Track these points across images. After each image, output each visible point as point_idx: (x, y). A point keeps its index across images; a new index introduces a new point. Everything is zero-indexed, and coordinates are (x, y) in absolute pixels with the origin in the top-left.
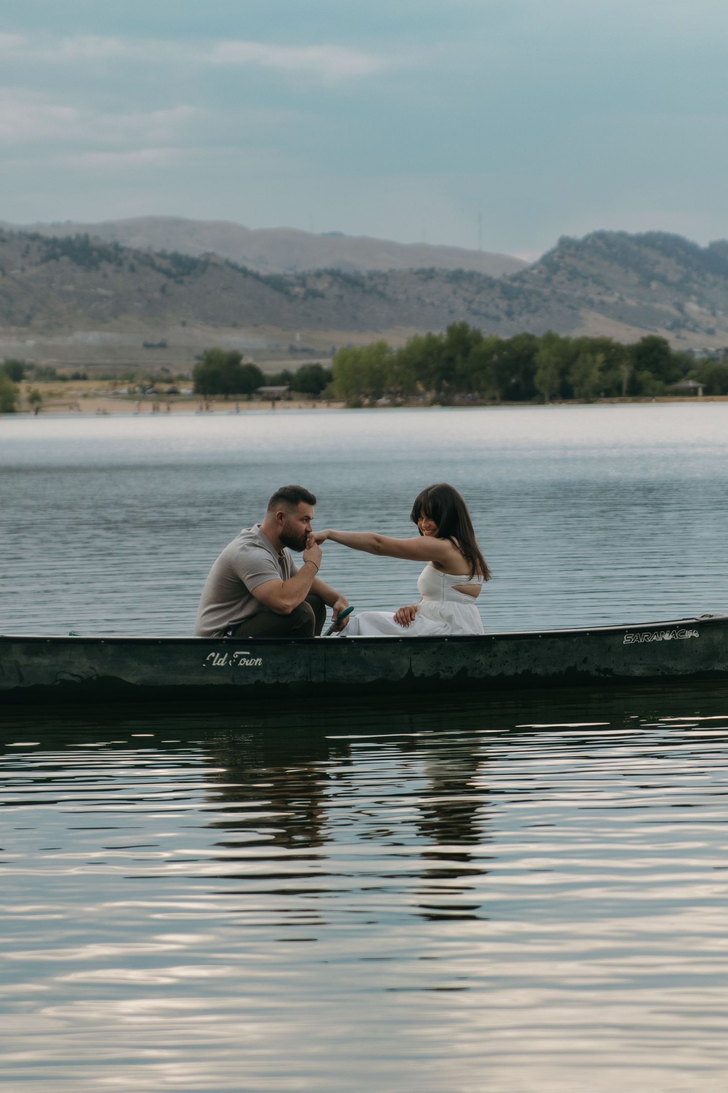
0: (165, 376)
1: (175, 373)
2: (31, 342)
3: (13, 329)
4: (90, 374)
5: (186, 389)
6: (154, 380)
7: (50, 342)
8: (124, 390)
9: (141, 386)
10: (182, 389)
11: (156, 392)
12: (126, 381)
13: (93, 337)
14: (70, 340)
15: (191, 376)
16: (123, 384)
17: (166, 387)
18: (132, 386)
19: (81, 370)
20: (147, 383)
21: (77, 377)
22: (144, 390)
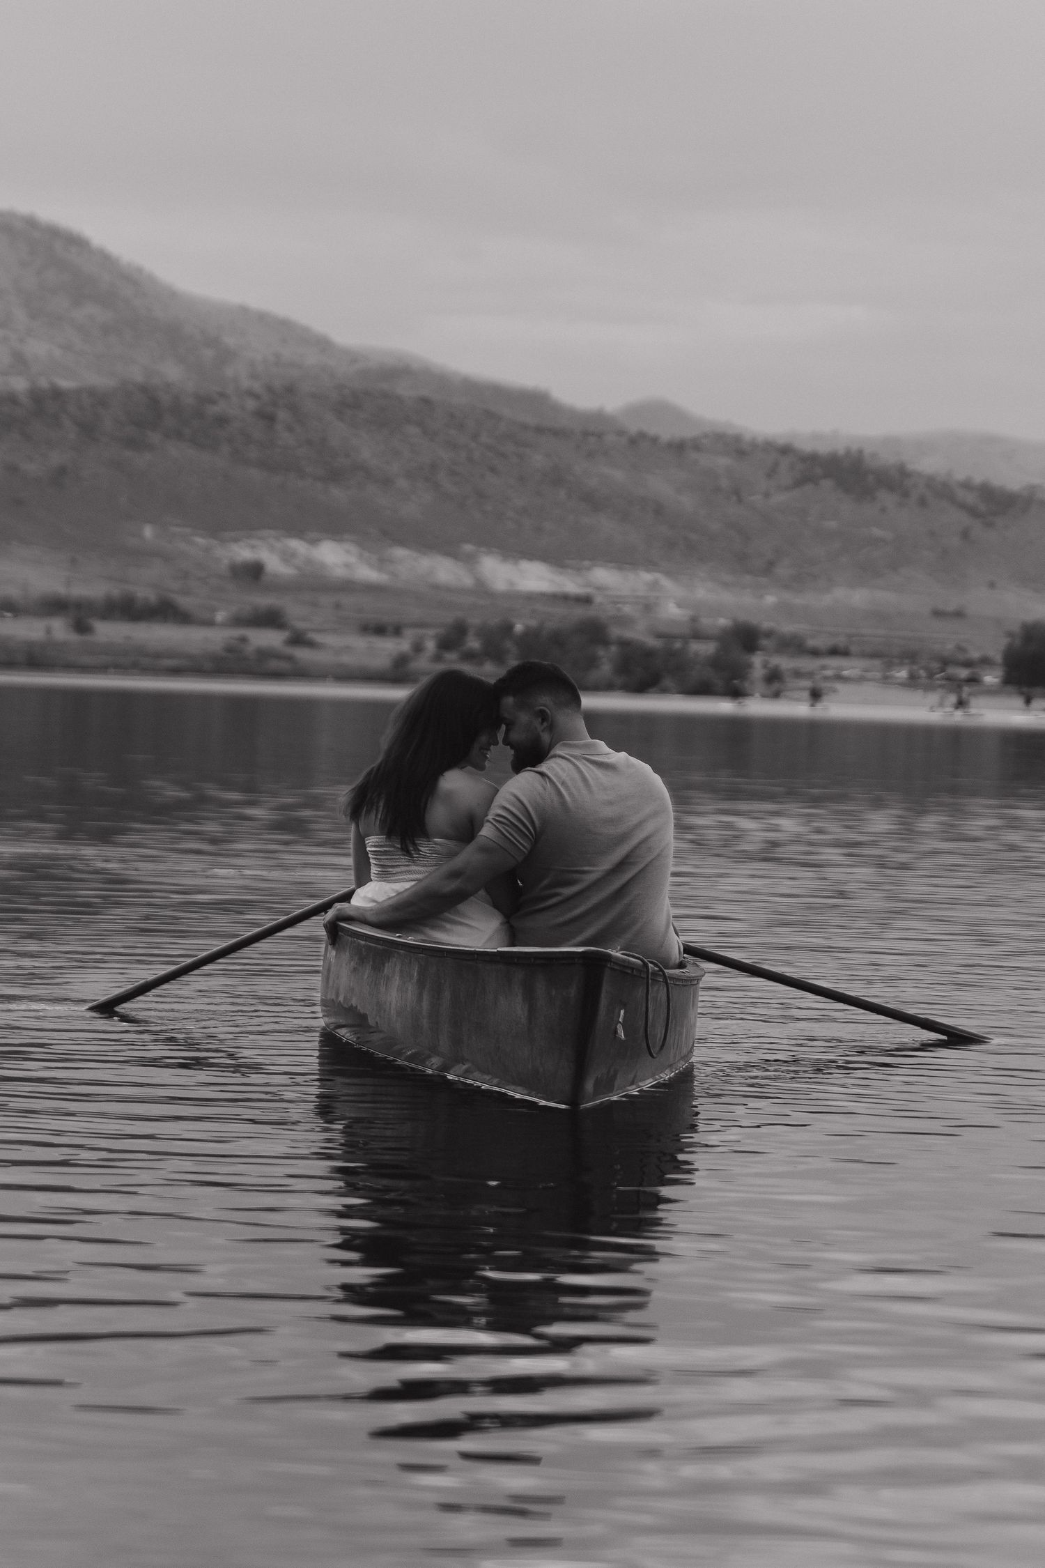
0: (961, 657)
1: (975, 655)
2: (770, 599)
3: (748, 578)
4: (853, 649)
5: (991, 678)
6: (946, 662)
7: (798, 600)
8: (903, 674)
9: (926, 669)
10: (986, 675)
11: (949, 679)
12: (907, 661)
13: (859, 597)
14: (827, 600)
15: (998, 658)
16: (901, 664)
17: (963, 673)
18: (915, 667)
19: (841, 641)
20: (935, 665)
21: (834, 652)
22: (931, 675)
